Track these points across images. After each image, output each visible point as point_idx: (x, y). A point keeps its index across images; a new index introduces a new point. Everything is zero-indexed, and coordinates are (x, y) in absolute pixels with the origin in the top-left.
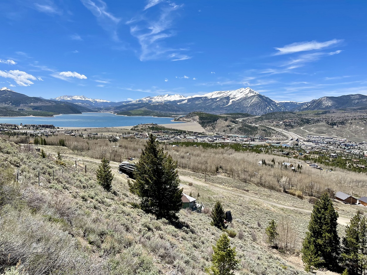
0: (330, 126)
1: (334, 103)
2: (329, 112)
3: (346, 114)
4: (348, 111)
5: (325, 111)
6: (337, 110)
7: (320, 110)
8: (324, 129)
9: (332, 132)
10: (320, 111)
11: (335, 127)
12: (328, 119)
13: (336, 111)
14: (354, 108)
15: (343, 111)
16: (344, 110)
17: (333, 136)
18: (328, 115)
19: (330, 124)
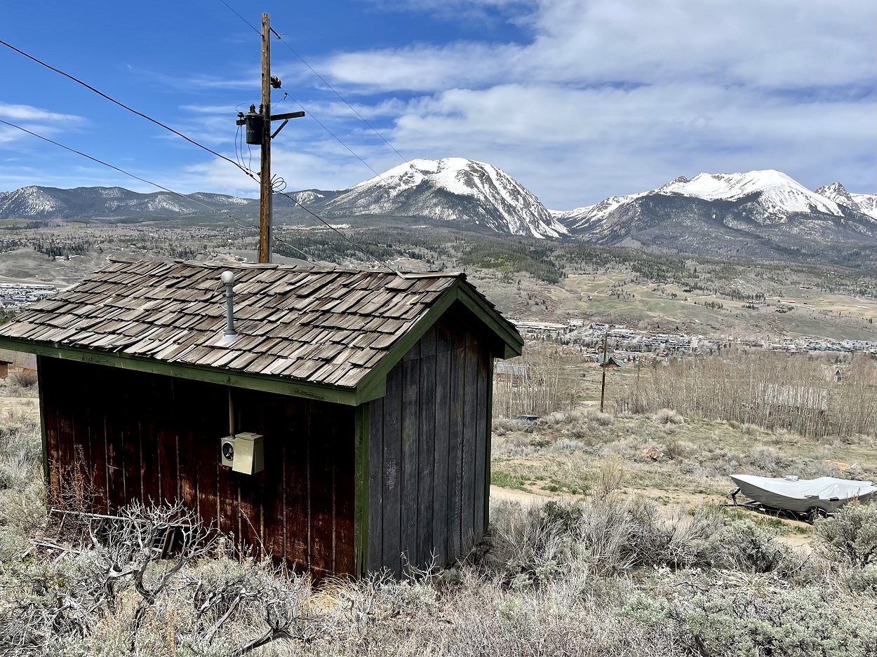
0: (46, 256)
1: (59, 203)
2: (46, 225)
3: (89, 231)
4: (94, 225)
5: (34, 221)
6: (68, 222)
7: (20, 220)
8: (31, 263)
9: (53, 273)
10: (20, 223)
11: (60, 259)
12: (41, 241)
13: (65, 224)
14: (110, 220)
15: (83, 225)
16: (85, 223)
17: (55, 282)
18: (41, 230)
19: (48, 252)
